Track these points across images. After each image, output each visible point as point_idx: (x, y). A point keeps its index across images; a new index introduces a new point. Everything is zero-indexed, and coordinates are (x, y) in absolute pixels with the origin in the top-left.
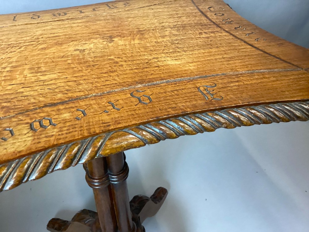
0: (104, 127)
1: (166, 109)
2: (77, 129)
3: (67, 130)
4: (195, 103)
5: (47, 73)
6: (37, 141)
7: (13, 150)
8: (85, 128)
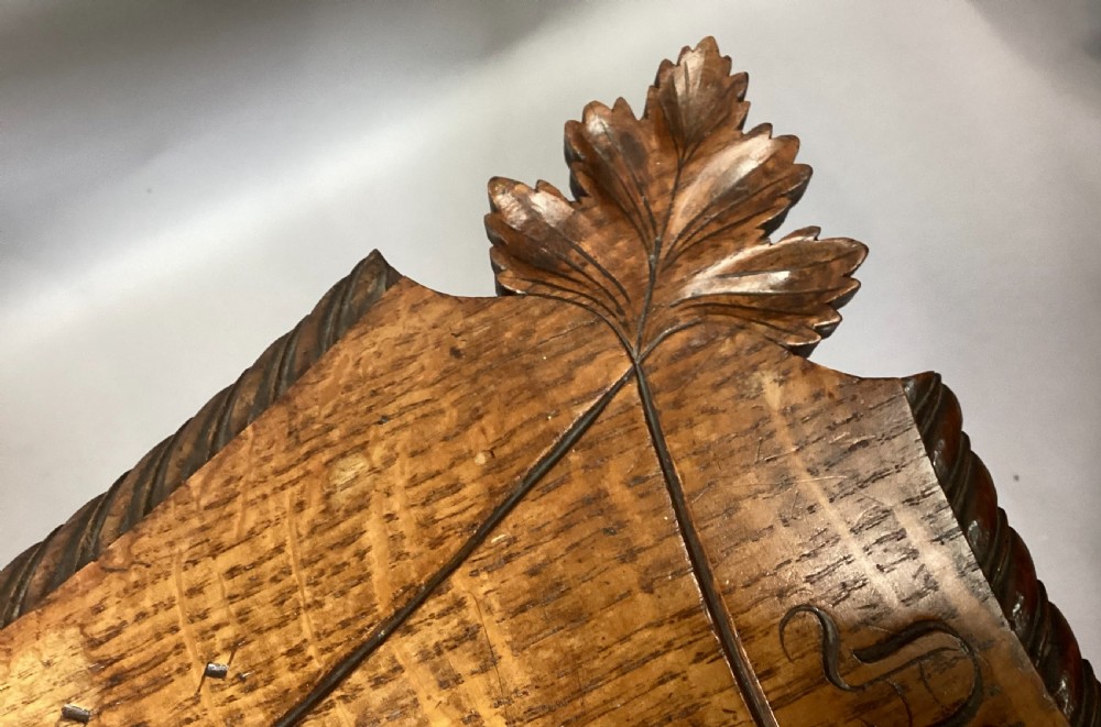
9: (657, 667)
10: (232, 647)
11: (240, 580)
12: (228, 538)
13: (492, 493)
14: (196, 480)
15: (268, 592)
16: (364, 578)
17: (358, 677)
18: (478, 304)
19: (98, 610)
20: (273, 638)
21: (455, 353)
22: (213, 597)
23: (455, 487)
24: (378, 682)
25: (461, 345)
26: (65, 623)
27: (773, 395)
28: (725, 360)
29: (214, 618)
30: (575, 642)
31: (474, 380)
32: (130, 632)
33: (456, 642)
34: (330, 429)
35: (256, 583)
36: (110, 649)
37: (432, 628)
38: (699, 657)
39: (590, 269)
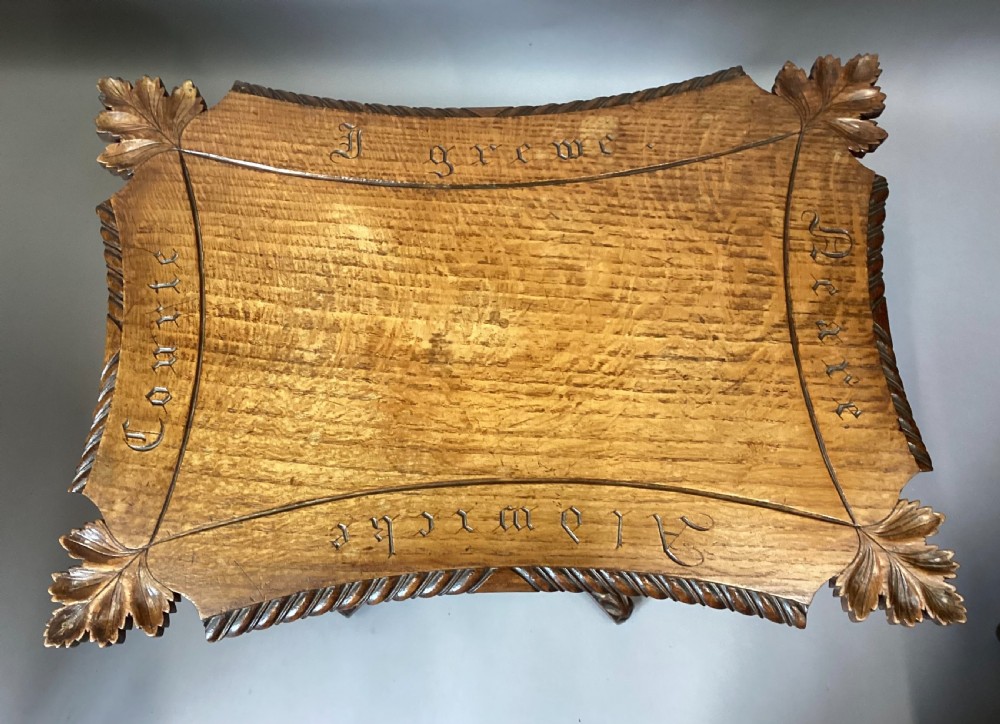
0: (501, 122)
1: (421, 128)
2: (532, 128)
3: (541, 130)
4: (380, 129)
5: (556, 260)
6: (575, 124)
7: (601, 119)
8: (522, 127)
9: (766, 204)
10: (657, 143)
11: (667, 128)
12: (668, 117)
13: (744, 142)
14: (665, 98)
15: (671, 135)
16: (698, 144)
17: (685, 166)
18: (765, 93)
19: (626, 116)
20: (668, 146)
21: (752, 102)
22: (657, 129)
23: (734, 135)
24: (690, 170)
25: (755, 101)
26: (615, 116)
27: (837, 158)
28: (828, 143)
29: (656, 134)
30: (747, 188)
31: (754, 111)
32: (631, 126)
33: (715, 171)
34: (707, 104)
35: (669, 131)
36: (625, 127)
37: (710, 165)
38: (778, 208)
39: (803, 101)
